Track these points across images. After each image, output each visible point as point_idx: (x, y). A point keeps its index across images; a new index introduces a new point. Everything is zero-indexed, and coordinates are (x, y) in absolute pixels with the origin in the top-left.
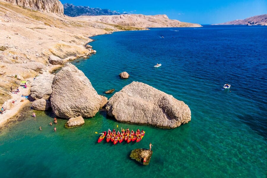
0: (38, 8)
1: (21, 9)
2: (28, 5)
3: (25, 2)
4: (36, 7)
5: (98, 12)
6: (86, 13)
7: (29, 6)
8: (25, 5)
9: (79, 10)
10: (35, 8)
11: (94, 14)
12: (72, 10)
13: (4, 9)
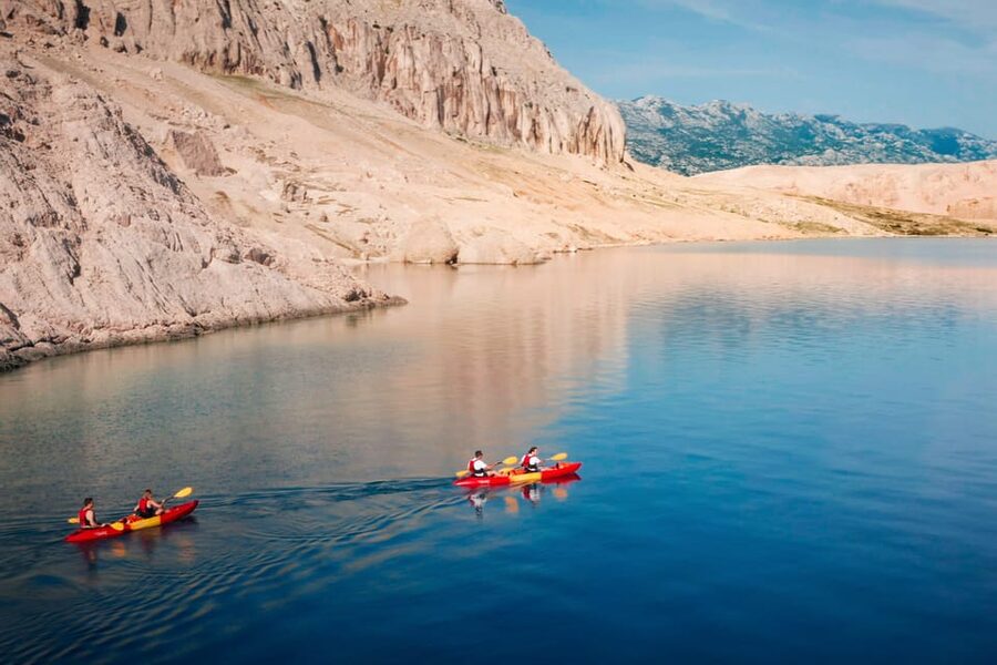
0: (518, 135)
1: (449, 142)
2: (480, 128)
3: (470, 118)
4: (509, 134)
5: (898, 144)
6: (821, 152)
7: (484, 132)
8: (471, 125)
9: (786, 135)
10: (506, 137)
11: (867, 156)
12: (744, 134)
13: (392, 144)
